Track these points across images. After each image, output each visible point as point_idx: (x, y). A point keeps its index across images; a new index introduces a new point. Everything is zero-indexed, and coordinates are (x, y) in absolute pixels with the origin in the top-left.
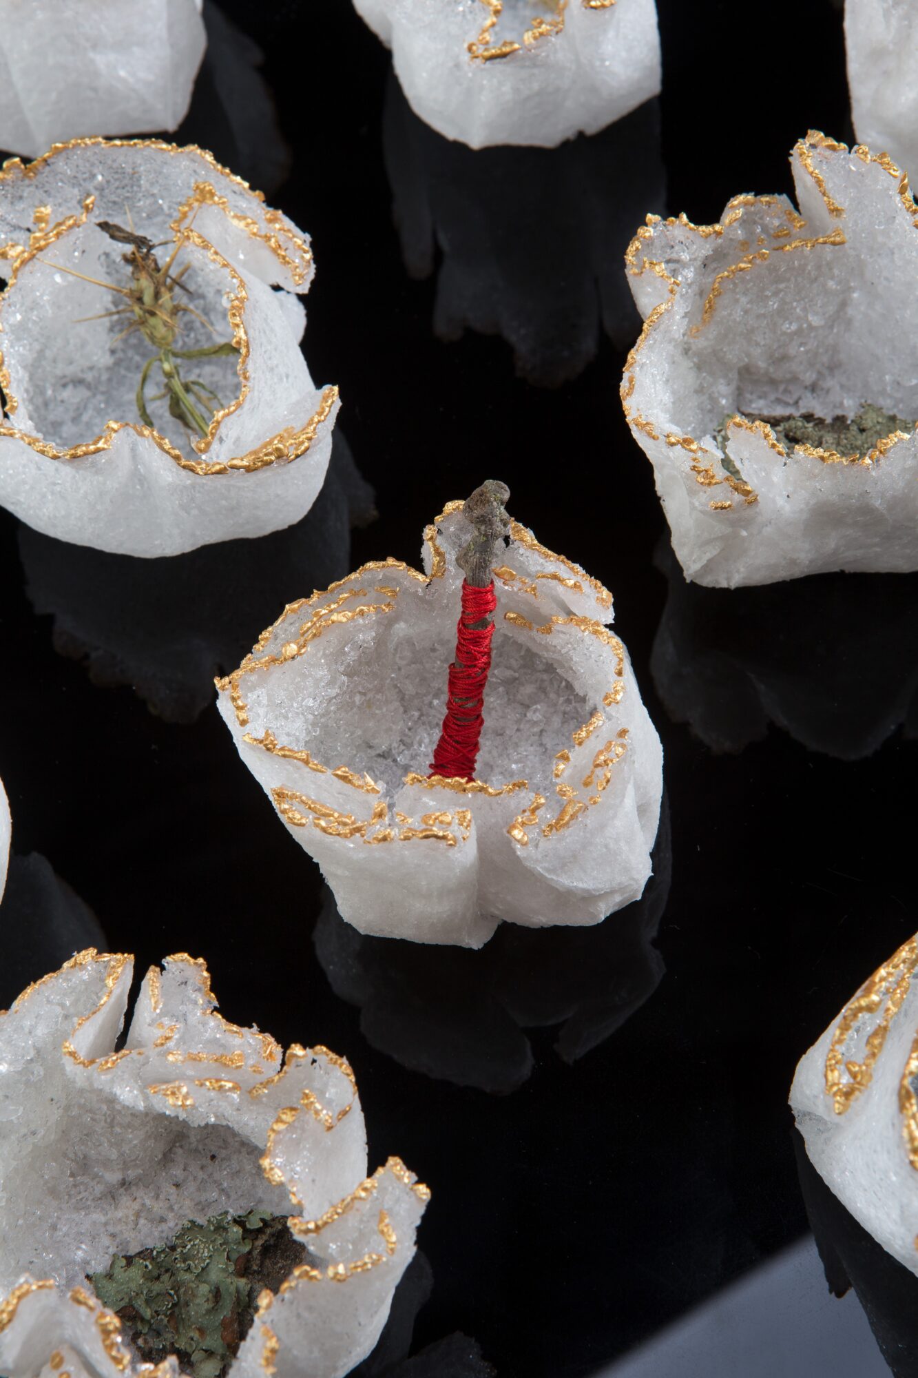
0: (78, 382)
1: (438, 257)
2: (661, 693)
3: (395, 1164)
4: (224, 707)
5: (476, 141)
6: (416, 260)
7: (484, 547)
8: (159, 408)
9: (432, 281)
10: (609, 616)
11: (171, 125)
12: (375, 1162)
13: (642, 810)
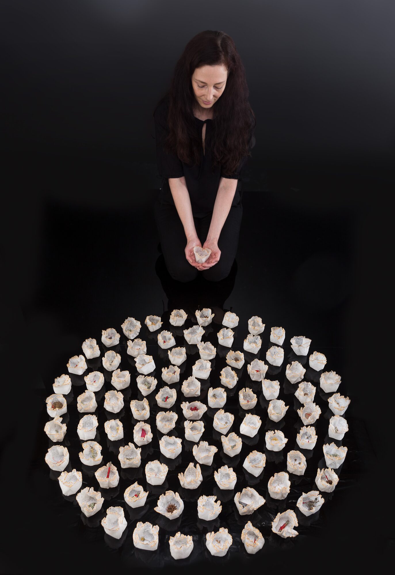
0: (87, 455)
1: (110, 446)
2: (121, 475)
3: (103, 498)
4: (95, 474)
5: (112, 440)
6: (108, 446)
7: (110, 465)
8: (92, 457)
9: (109, 448)
10: (116, 469)
11: (93, 438)
12: (102, 498)
13: (117, 481)
